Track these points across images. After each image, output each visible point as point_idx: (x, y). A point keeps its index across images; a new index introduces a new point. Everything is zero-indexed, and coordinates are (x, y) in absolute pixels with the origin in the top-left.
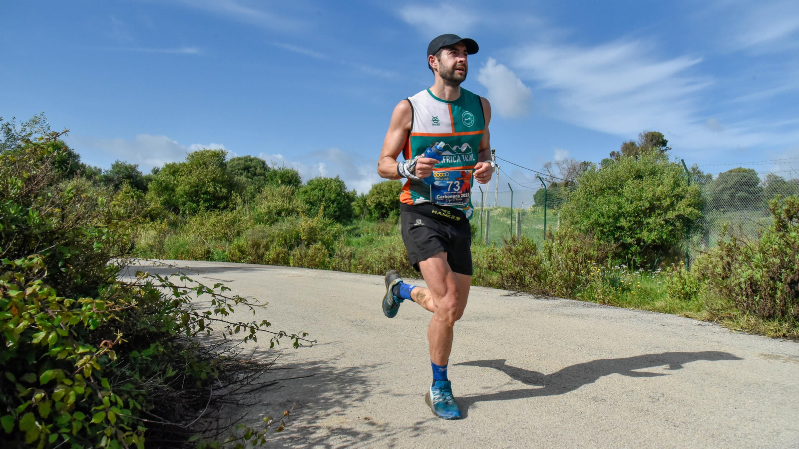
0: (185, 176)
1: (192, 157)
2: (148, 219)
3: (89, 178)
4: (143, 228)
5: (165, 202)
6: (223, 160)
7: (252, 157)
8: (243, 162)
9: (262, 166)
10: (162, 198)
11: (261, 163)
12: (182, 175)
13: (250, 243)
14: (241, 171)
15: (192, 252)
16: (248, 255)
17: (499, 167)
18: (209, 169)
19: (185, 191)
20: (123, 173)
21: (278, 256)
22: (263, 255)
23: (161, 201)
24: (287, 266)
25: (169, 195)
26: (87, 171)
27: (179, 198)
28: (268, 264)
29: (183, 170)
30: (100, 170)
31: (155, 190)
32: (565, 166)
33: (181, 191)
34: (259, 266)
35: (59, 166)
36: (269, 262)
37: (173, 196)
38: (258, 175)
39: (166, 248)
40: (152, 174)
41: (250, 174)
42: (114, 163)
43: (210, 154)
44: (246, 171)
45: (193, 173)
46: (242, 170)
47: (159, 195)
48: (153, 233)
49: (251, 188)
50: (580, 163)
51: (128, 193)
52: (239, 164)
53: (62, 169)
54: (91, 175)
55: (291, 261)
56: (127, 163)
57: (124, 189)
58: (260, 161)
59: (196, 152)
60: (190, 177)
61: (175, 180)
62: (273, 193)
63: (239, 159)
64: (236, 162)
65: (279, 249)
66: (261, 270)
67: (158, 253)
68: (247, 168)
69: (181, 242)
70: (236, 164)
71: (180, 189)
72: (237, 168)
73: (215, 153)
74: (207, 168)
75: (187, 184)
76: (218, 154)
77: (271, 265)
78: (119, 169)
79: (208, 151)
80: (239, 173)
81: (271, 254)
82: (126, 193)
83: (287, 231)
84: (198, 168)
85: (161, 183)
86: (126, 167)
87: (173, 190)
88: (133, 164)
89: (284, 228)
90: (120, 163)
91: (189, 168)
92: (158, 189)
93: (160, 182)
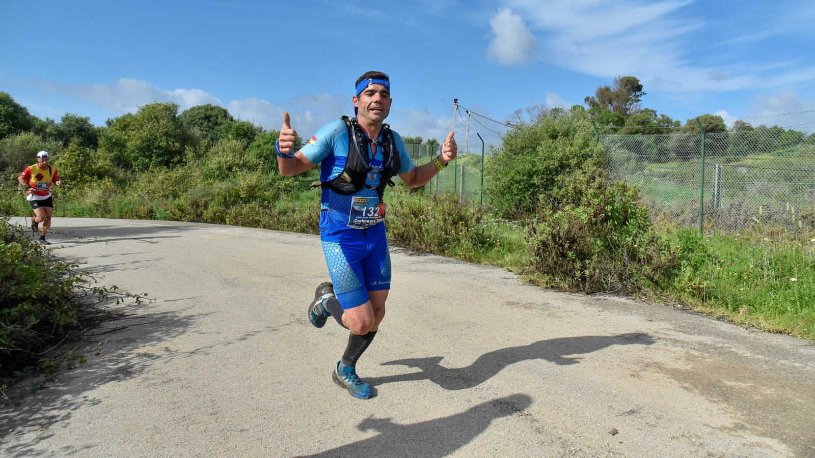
0: (137, 131)
1: (143, 110)
2: (95, 177)
3: (37, 132)
4: (90, 187)
5: (116, 158)
6: (175, 113)
7: (213, 105)
8: (203, 111)
9: (223, 115)
10: (112, 154)
11: (223, 112)
12: (133, 130)
13: (189, 202)
14: (201, 121)
15: (136, 211)
16: (188, 214)
17: (469, 113)
18: (161, 123)
19: (136, 146)
20: (74, 126)
21: (215, 214)
22: (202, 213)
23: (111, 157)
24: (224, 224)
25: (121, 151)
26: (36, 124)
27: (130, 154)
28: (206, 222)
29: (134, 125)
30: (52, 122)
31: (105, 146)
32: (536, 113)
33: (133, 146)
34: (196, 224)
35: (5, 120)
36: (207, 220)
37: (125, 152)
38: (220, 125)
39: (111, 207)
40: (105, 126)
41: (210, 123)
42: (64, 115)
43: (161, 107)
44: (207, 120)
45: (144, 127)
46: (202, 119)
47: (109, 151)
48: (98, 193)
49: (204, 142)
50: (550, 110)
51: (74, 151)
52: (199, 113)
53: (9, 123)
54: (41, 129)
55: (227, 219)
56: (77, 116)
57: (70, 148)
58: (222, 109)
59: (147, 106)
60: (141, 131)
61: (126, 134)
62: (224, 148)
63: (199, 108)
64: (196, 112)
65: (215, 208)
66: (194, 229)
67: (103, 212)
68: (207, 118)
69: (126, 201)
70: (196, 114)
71: (132, 144)
72: (197, 117)
73: (166, 106)
74: (158, 123)
75: (138, 139)
76: (169, 108)
77: (209, 223)
78: (69, 122)
79: (160, 105)
80: (199, 123)
81: (208, 213)
82: (71, 151)
83: (228, 190)
84: (149, 122)
85: (111, 138)
86: (77, 120)
87: (124, 146)
89: (224, 187)
90: (70, 115)
91: (140, 123)
92: (108, 144)
93: (109, 138)
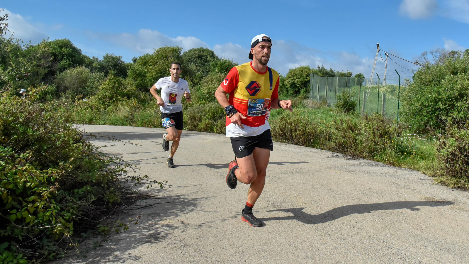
0: (153, 66)
1: (158, 51)
2: (125, 98)
3: (87, 66)
4: (122, 104)
5: (139, 84)
6: (179, 54)
7: (204, 48)
8: (197, 52)
9: (211, 55)
10: (136, 82)
11: (211, 53)
12: (151, 65)
13: (189, 116)
14: (196, 59)
15: (153, 122)
16: (188, 125)
17: (387, 55)
18: (169, 61)
19: (152, 76)
20: (112, 62)
21: (206, 126)
22: (197, 124)
23: (136, 84)
24: (213, 133)
25: (142, 80)
26: (87, 61)
27: (148, 82)
28: (200, 131)
29: (151, 62)
30: (97, 59)
31: (132, 76)
32: (437, 54)
33: (150, 76)
34: (194, 132)
35: (67, 58)
36: (201, 129)
37: (145, 80)
38: (209, 62)
39: (136, 119)
40: (132, 62)
41: (202, 61)
42: (105, 55)
43: (170, 50)
44: (200, 59)
45: (158, 64)
46: (197, 58)
47: (135, 79)
48: (127, 108)
49: (198, 74)
50: (449, 52)
51: (112, 80)
52: (194, 54)
53: (69, 60)
54: (89, 64)
55: (215, 129)
56: (114, 55)
57: (109, 77)
58: (210, 51)
59: (160, 48)
60: (156, 66)
61: (146, 68)
62: (212, 79)
63: (195, 50)
64: (193, 53)
65: (207, 121)
66: (192, 136)
67: (131, 122)
68: (200, 57)
69: (146, 115)
70: (193, 54)
71: (149, 75)
72: (193, 56)
73: (173, 49)
74: (168, 60)
75: (154, 72)
76: (175, 50)
77: (202, 131)
78: (108, 60)
79: (169, 48)
80: (194, 61)
81: (202, 125)
82: (110, 80)
83: (215, 109)
84: (162, 60)
85: (136, 71)
86: (113, 58)
87: (144, 76)
88: (118, 56)
89: (213, 106)
90: (109, 55)
91: (156, 60)
92: (134, 75)
93: (135, 70)
